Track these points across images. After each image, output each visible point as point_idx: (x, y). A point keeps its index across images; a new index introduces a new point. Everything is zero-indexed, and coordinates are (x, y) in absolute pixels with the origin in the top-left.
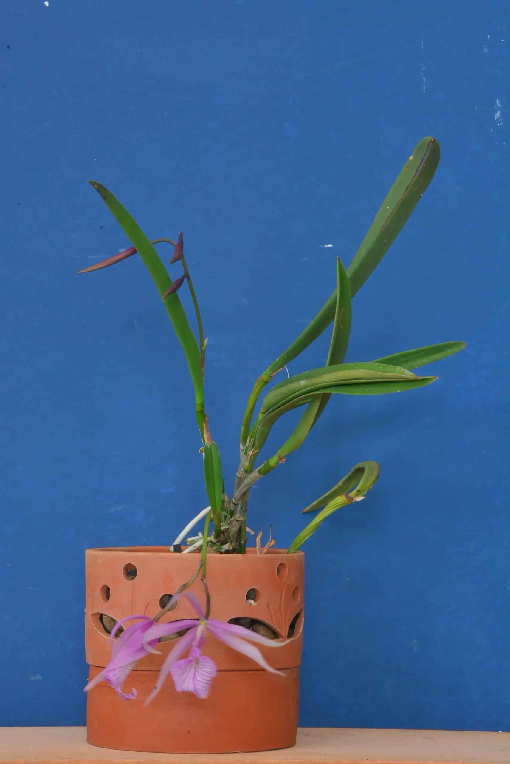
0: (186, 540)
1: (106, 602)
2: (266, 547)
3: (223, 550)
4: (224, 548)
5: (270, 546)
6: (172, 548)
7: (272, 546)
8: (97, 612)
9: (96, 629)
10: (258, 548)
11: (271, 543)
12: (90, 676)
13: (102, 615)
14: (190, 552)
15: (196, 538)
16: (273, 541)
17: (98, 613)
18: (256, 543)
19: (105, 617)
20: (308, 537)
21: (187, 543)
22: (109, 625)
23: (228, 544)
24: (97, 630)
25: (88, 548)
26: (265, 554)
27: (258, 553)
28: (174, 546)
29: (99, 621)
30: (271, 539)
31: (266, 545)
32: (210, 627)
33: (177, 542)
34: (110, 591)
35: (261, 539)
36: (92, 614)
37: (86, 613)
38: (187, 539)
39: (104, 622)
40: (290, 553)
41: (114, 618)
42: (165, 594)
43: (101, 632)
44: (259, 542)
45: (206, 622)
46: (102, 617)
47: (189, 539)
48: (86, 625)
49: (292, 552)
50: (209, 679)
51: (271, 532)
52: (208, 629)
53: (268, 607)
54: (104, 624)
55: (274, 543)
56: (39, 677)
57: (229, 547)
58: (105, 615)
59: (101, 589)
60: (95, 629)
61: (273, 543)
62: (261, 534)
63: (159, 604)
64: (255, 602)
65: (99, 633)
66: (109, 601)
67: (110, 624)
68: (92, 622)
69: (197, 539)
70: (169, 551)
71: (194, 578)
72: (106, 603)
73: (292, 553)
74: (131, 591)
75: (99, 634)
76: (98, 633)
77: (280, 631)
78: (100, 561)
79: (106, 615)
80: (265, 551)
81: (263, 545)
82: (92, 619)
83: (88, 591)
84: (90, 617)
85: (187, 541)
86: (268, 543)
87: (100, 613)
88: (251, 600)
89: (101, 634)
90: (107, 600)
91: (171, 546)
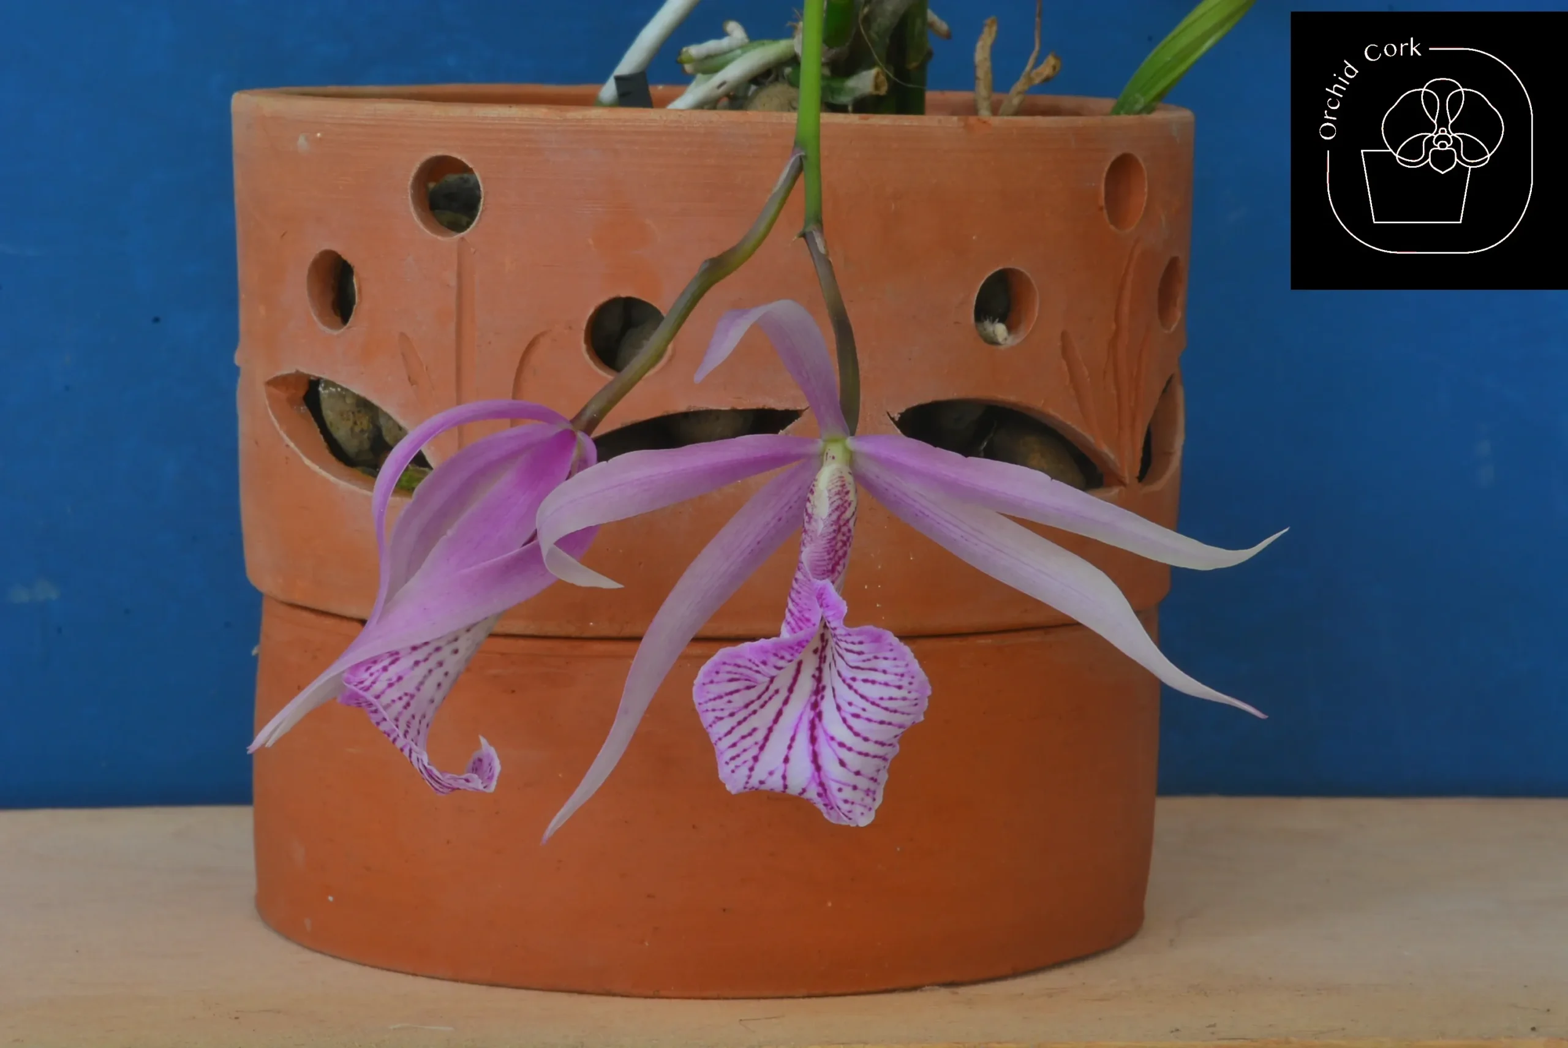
0: (679, 53)
1: (339, 328)
2: (1020, 85)
3: (845, 99)
4: (853, 90)
5: (1037, 81)
6: (609, 90)
7: (1047, 80)
8: (293, 371)
9: (292, 445)
10: (982, 89)
11: (1040, 69)
12: (262, 638)
13: (313, 385)
14: (701, 105)
15: (724, 43)
16: (1051, 61)
17: (298, 376)
18: (973, 67)
19: (331, 395)
20: (1209, 43)
21: (683, 70)
22: (352, 429)
23: (874, 72)
24: (296, 449)
25: (246, 84)
26: (1017, 113)
27: (985, 113)
28: (619, 80)
29: (304, 409)
30: (1040, 52)
31: (1017, 79)
32: (873, 471)
33: (630, 62)
34: (355, 281)
35: (996, 51)
36: (271, 377)
37: (242, 372)
38: (684, 49)
39: (329, 414)
40: (1128, 113)
41: (375, 401)
42: (612, 295)
43: (313, 460)
44: (988, 64)
45: (850, 442)
46: (317, 393)
47: (695, 51)
48: (245, 426)
49: (1138, 107)
50: (887, 734)
51: (1037, 19)
52: (860, 479)
53: (1066, 350)
54: (328, 423)
55: (1054, 68)
56: (47, 592)
57: (877, 86)
58: (329, 384)
59: (310, 271)
60: (287, 446)
61: (1047, 69)
62: (994, 28)
63: (586, 341)
64: (1010, 329)
65: (307, 462)
66: (348, 325)
67: (355, 423)
68: (269, 410)
69: (731, 50)
70: (590, 101)
71: (762, 228)
72: (335, 333)
73: (1140, 112)
74: (453, 282)
75: (308, 468)
76: (303, 463)
77: (1112, 456)
78: (302, 141)
79: (334, 385)
80: (1016, 101)
81: (1002, 80)
82: (270, 396)
83: (247, 272)
84: (261, 391)
85: (684, 57)
86: (1028, 68)
87: (309, 376)
88: (993, 321)
89: (316, 468)
90: (338, 319)
91: (602, 80)
